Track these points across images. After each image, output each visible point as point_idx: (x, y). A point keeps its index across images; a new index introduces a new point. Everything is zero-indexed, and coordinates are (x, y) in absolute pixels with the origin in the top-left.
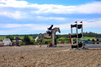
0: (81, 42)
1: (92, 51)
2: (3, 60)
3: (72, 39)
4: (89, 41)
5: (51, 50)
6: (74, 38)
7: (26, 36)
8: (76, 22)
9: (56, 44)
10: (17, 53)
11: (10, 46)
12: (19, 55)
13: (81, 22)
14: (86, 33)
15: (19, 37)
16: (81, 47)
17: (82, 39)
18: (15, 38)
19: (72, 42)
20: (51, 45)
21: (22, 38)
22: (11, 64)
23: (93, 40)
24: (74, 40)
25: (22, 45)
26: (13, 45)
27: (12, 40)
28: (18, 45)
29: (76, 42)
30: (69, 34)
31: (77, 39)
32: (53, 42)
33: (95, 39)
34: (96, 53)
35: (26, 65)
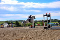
0: (50, 25)
1: (56, 31)
2: (3, 36)
3: (44, 23)
4: (54, 25)
5: (32, 30)
6: (46, 23)
7: (17, 21)
8: (47, 13)
9: (34, 26)
10: (12, 31)
11: (7, 27)
12: (13, 33)
13: (50, 13)
14: (53, 20)
15: (13, 22)
16: (49, 28)
17: (50, 23)
18: (10, 22)
19: (44, 25)
20: (32, 27)
21: (15, 22)
22: (8, 38)
23: (57, 24)
24: (45, 24)
25: (14, 26)
26: (9, 27)
27: (8, 23)
28: (12, 27)
29: (46, 25)
30: (43, 20)
31: (47, 23)
32: (33, 25)
33: (58, 23)
34: (59, 31)
35: (17, 39)
